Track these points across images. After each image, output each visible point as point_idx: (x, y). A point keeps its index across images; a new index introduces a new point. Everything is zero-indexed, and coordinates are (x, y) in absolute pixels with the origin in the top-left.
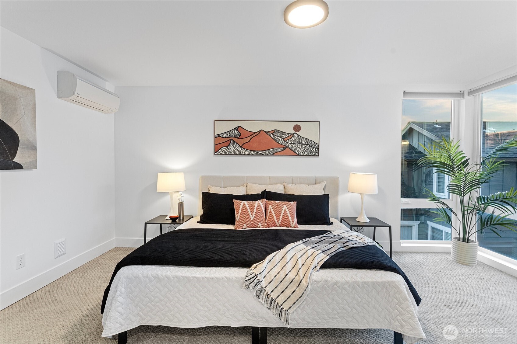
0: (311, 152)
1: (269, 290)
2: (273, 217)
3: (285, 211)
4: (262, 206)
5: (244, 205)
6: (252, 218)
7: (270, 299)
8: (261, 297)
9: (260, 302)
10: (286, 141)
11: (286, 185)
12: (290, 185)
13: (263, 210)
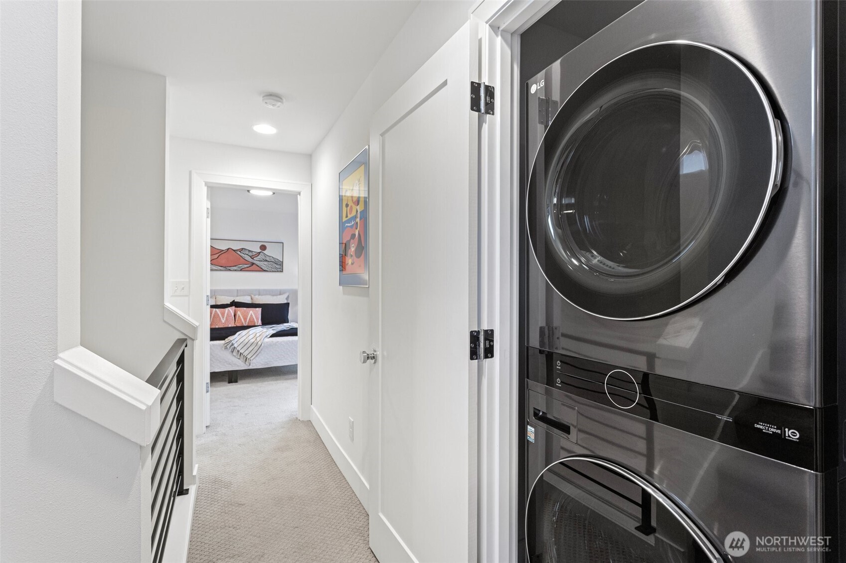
0: (276, 268)
1: (239, 348)
2: (241, 320)
3: (251, 315)
4: (232, 312)
5: (216, 311)
6: (223, 321)
7: (239, 354)
8: (234, 351)
9: (234, 355)
10: (253, 259)
11: (252, 296)
12: (257, 296)
13: (233, 315)
